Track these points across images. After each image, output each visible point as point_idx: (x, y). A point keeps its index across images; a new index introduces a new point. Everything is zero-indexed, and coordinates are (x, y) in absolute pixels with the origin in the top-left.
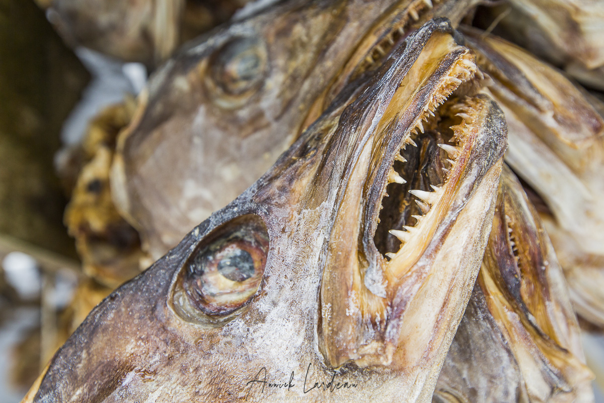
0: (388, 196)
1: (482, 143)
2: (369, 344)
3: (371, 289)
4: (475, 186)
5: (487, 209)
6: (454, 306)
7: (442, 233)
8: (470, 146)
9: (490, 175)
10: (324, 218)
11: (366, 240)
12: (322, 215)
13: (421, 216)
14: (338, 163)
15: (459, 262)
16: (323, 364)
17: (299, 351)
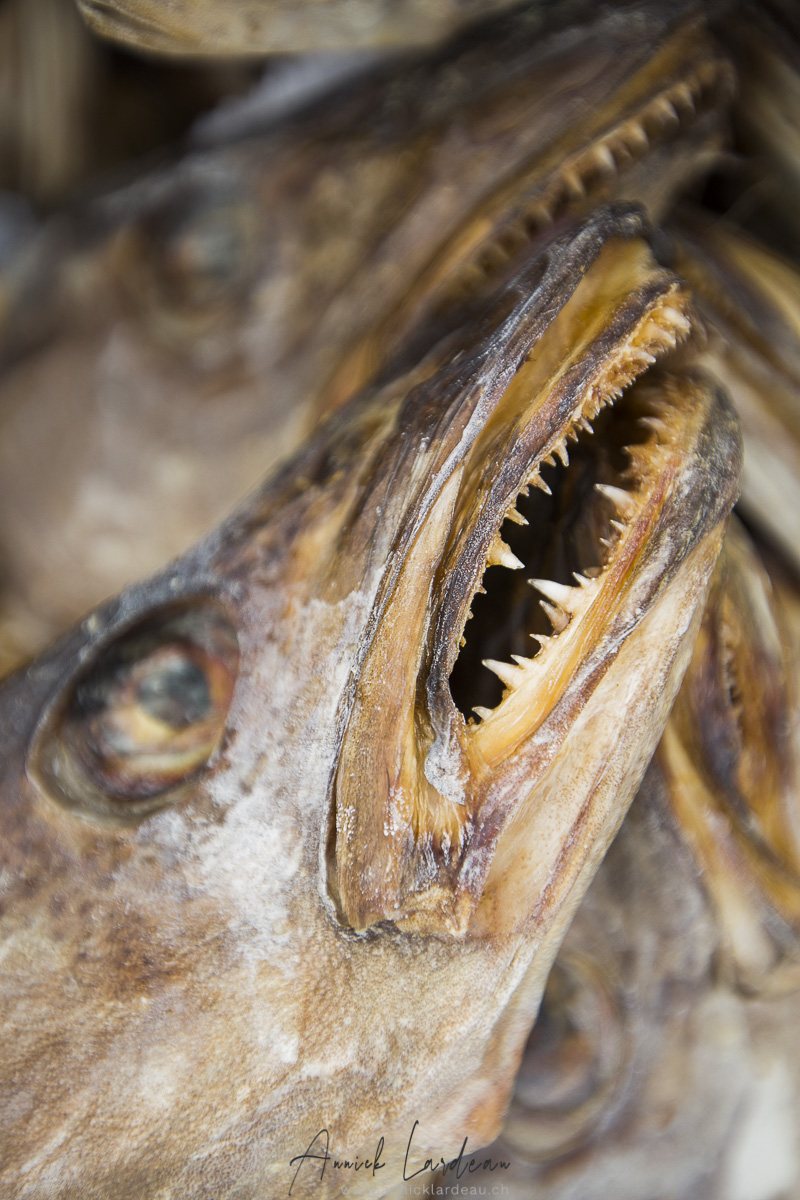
0: (485, 592)
1: (686, 490)
2: (425, 890)
3: (436, 785)
4: (663, 583)
5: (681, 631)
6: (600, 821)
7: (586, 680)
8: (661, 496)
9: (696, 558)
10: (352, 627)
11: (434, 683)
12: (350, 620)
13: (548, 638)
14: (388, 513)
15: (616, 736)
16: (334, 919)
17: (288, 888)
